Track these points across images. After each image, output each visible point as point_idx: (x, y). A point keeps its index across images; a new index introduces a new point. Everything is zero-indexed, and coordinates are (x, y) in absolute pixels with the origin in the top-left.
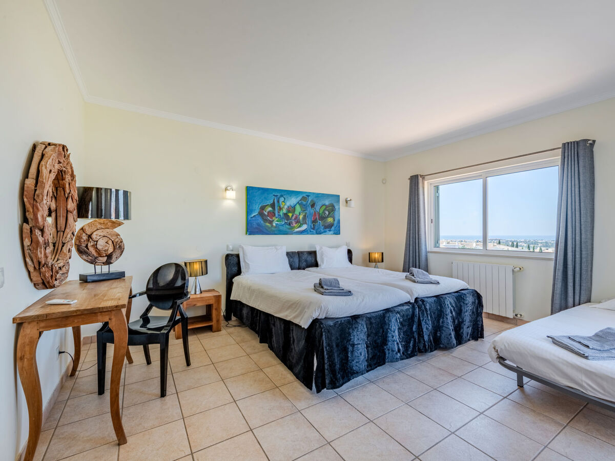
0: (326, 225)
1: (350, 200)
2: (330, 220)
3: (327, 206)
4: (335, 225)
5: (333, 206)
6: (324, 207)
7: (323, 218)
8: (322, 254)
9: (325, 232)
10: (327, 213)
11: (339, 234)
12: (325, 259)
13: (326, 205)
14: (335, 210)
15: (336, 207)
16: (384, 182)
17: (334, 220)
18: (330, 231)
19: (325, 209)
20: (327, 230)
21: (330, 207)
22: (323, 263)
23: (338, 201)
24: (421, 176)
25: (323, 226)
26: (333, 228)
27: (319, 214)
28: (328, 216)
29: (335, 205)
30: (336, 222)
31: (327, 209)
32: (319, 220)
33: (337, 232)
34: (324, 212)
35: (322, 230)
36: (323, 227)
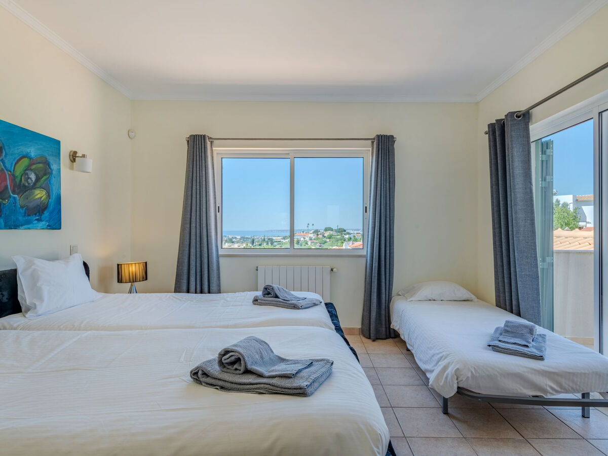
0: (31, 205)
1: (84, 156)
2: (39, 194)
3: (32, 162)
4: (51, 208)
5: (47, 164)
6: (25, 162)
7: (23, 188)
8: (34, 278)
9: (28, 222)
10: (33, 177)
11: (60, 229)
12: (45, 290)
13: (30, 158)
14: (51, 173)
15: (54, 167)
16: (131, 134)
17: (49, 196)
18: (39, 220)
19: (28, 168)
20: (34, 218)
21: (41, 165)
22: (41, 299)
23: (58, 154)
24: (210, 138)
25: (22, 207)
26: (46, 214)
27: (13, 177)
28: (35, 184)
29: (51, 160)
30: (52, 200)
31: (33, 167)
32: (14, 192)
33: (55, 224)
34: (25, 173)
35: (20, 218)
36: (22, 211)
